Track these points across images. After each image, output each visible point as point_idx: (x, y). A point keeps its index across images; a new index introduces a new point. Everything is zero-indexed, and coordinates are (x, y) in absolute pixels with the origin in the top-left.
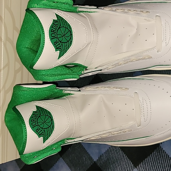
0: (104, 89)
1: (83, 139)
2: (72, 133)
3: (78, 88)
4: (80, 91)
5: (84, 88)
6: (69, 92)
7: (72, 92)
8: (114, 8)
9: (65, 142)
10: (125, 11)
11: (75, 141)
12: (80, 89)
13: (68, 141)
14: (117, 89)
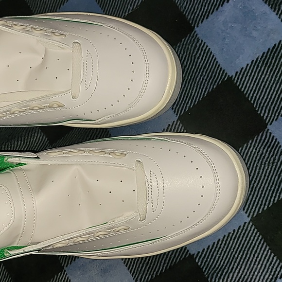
0: (83, 154)
1: (42, 247)
2: (18, 235)
3: (33, 154)
4: (38, 158)
5: (44, 153)
6: (16, 160)
7: (23, 161)
8: (10, 23)
9: (5, 255)
10: (28, 29)
11: (26, 251)
12: (39, 154)
13: (11, 252)
14: (105, 155)
